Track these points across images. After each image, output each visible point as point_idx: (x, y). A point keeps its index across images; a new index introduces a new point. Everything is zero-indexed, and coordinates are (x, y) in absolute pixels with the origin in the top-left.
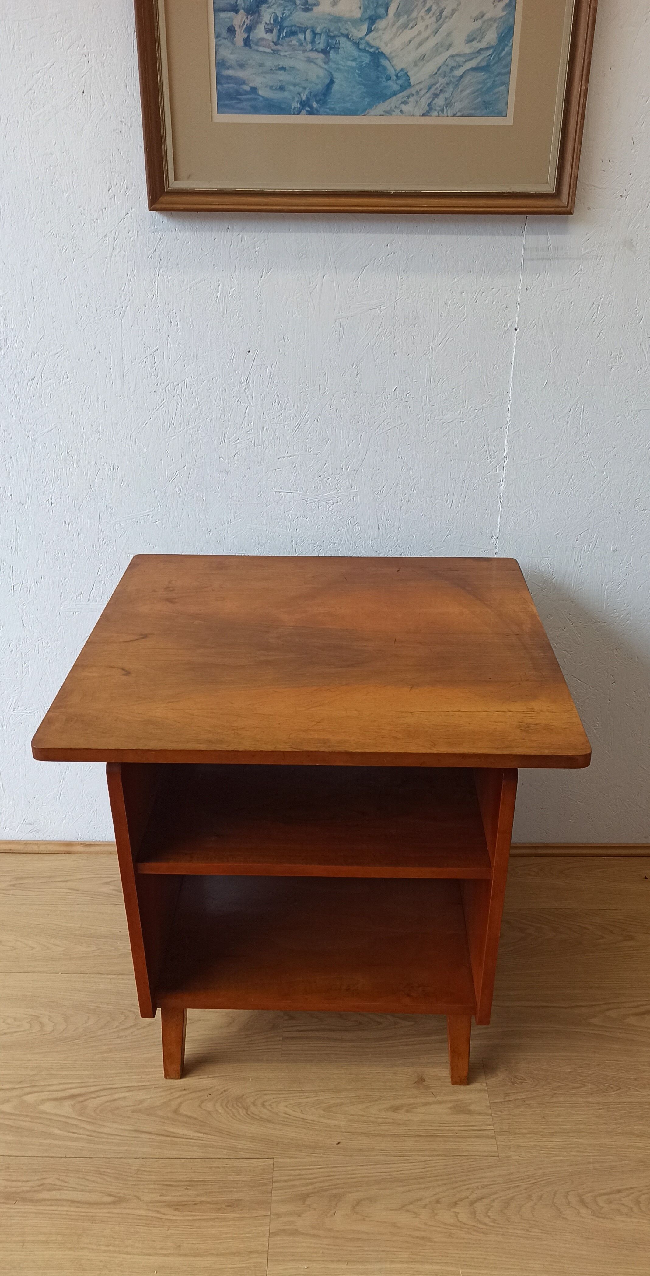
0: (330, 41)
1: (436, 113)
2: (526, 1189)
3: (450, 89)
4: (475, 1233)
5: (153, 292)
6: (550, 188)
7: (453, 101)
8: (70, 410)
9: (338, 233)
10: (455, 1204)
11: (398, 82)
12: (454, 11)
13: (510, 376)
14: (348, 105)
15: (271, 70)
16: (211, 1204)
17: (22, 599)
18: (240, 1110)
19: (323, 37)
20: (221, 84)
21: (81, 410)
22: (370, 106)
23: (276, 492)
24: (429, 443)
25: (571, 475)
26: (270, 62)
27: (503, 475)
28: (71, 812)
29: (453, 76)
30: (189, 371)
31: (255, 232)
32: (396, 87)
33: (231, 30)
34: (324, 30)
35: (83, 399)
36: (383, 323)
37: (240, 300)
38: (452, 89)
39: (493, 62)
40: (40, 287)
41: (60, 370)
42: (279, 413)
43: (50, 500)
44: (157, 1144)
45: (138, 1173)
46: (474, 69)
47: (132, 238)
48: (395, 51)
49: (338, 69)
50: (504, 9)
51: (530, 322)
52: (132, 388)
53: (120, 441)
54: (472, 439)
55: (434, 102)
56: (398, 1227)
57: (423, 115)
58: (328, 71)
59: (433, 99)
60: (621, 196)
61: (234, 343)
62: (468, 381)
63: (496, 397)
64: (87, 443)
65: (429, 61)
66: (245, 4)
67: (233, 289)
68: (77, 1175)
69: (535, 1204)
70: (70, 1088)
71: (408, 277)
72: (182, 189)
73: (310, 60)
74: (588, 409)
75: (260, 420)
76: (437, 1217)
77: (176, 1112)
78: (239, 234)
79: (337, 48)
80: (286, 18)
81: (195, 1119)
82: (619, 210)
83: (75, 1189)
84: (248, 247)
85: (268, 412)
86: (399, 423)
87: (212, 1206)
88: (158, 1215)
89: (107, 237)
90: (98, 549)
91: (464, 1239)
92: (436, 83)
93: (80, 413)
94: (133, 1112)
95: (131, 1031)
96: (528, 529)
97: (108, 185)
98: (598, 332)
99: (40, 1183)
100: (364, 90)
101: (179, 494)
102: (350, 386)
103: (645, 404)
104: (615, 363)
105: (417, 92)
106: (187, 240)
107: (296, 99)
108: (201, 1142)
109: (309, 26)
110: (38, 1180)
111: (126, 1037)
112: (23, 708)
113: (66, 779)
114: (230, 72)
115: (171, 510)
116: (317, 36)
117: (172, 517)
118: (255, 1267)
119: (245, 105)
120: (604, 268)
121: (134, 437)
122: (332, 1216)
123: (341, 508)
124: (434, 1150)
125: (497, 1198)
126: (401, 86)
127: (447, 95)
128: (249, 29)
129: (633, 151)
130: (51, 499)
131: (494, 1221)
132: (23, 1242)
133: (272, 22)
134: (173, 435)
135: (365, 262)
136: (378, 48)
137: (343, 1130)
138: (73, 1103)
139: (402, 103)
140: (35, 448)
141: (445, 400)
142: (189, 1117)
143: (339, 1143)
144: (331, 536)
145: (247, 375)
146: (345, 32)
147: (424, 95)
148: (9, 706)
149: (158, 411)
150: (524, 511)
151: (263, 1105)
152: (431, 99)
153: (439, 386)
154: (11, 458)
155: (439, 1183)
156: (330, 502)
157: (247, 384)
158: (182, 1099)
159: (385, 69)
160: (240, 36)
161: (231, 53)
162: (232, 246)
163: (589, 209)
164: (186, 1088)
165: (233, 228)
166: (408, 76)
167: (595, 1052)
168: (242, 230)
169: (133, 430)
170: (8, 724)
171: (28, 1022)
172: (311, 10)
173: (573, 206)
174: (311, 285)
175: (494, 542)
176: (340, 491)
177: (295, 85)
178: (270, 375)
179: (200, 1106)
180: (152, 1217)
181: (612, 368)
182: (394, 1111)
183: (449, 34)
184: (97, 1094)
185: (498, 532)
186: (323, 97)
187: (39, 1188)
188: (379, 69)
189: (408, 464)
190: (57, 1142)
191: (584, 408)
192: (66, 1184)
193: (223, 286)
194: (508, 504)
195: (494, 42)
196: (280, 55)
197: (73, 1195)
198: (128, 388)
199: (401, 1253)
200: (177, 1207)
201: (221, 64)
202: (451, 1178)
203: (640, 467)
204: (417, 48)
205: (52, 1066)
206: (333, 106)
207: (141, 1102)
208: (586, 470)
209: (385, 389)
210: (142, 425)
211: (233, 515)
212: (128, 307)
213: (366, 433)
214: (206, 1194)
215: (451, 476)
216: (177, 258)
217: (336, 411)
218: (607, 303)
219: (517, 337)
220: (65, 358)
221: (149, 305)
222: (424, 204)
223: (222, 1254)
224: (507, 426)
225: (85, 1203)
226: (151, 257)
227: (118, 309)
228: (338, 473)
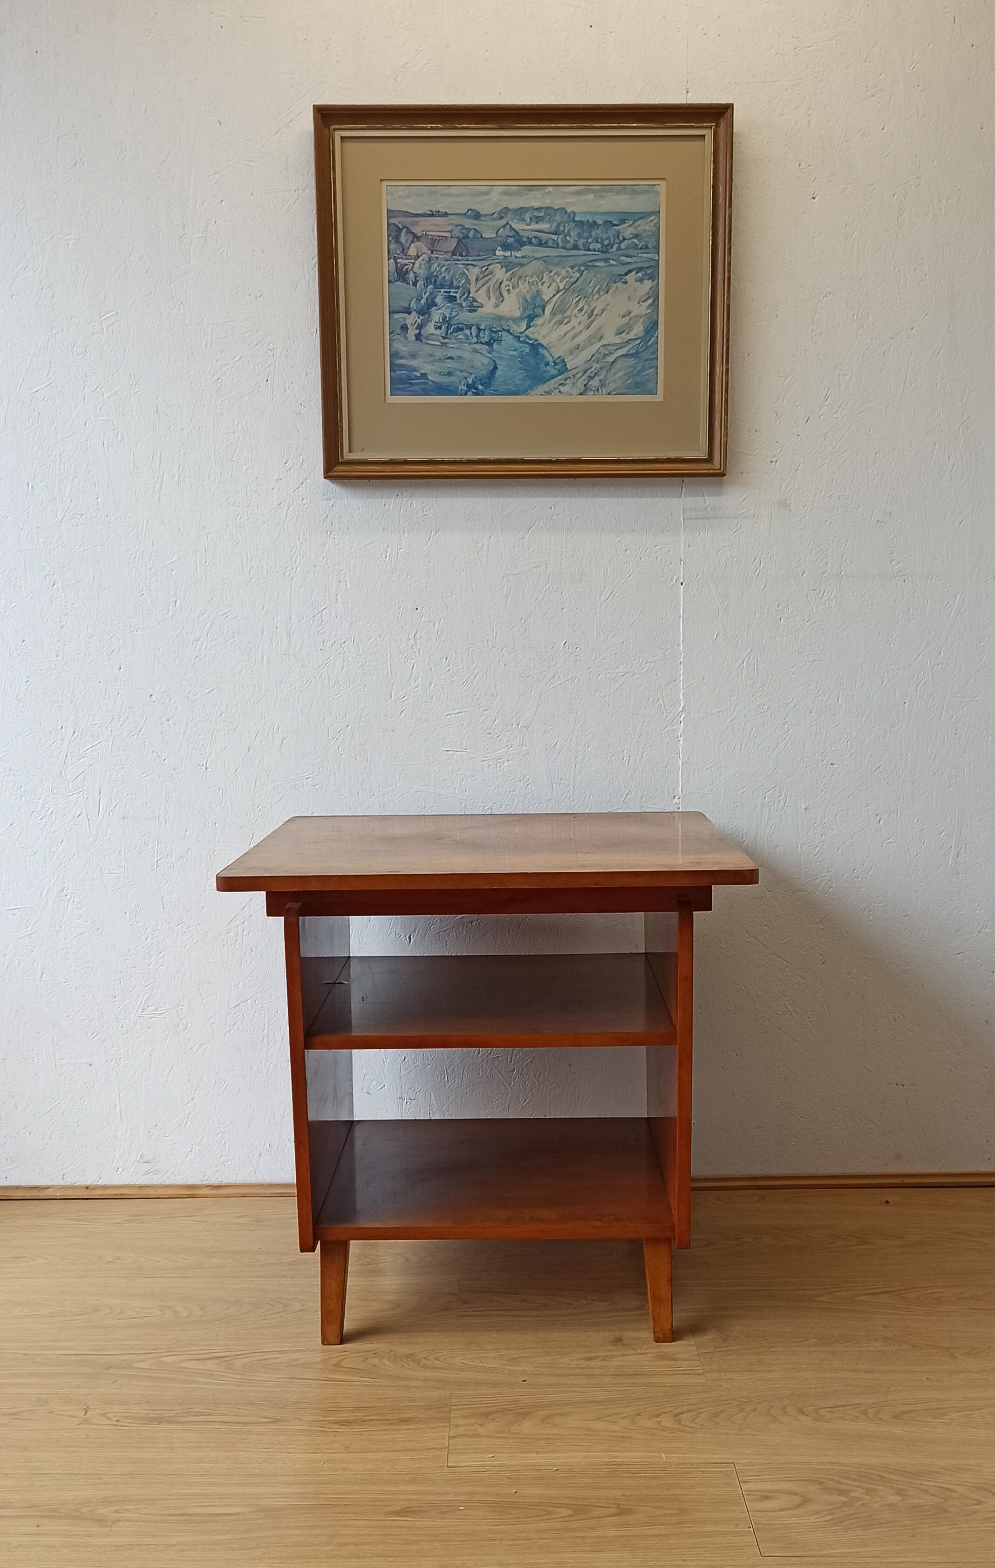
0: (493, 335)
1: (592, 392)
2: (738, 1405)
3: (604, 372)
4: (677, 1433)
5: (324, 554)
6: (703, 454)
7: (607, 382)
8: (234, 670)
9: (503, 498)
10: (658, 1416)
11: (556, 367)
12: (603, 310)
13: (680, 628)
14: (510, 387)
15: (440, 359)
16: (382, 1420)
17: (165, 875)
18: (411, 1363)
19: (487, 332)
20: (394, 371)
21: (244, 670)
22: (531, 387)
23: (444, 750)
24: (602, 698)
25: (752, 727)
26: (439, 353)
27: (681, 730)
28: (198, 1145)
29: (606, 362)
30: (356, 629)
31: (424, 497)
32: (554, 372)
33: (405, 328)
34: (488, 327)
35: (248, 659)
36: (550, 580)
37: (408, 560)
38: (605, 373)
39: (641, 350)
40: (213, 551)
41: (226, 631)
42: (447, 669)
43: (205, 765)
44: (316, 1385)
45: (297, 1403)
46: (623, 356)
47: (306, 505)
48: (552, 342)
49: (501, 358)
50: (648, 308)
51: (695, 576)
52: (298, 647)
53: (282, 700)
54: (646, 693)
55: (590, 383)
56: (595, 1431)
57: (580, 394)
58: (492, 359)
59: (589, 381)
60: (771, 461)
61: (402, 601)
62: (638, 635)
63: (668, 649)
64: (249, 703)
65: (583, 350)
66: (417, 307)
67: (402, 550)
68: (229, 1407)
69: (748, 1414)
71: (572, 537)
72: (356, 460)
73: (475, 351)
74: (762, 660)
75: (428, 676)
76: (637, 1424)
77: (337, 1365)
79: (499, 341)
80: (454, 317)
81: (359, 1369)
82: (770, 475)
83: (224, 1415)
84: (417, 512)
85: (436, 668)
86: (570, 677)
87: (383, 1422)
88: (324, 1429)
89: (282, 505)
90: (252, 817)
91: (668, 1436)
92: (591, 368)
93: (243, 673)
94: (288, 1366)
95: (280, 1314)
96: (712, 787)
97: (286, 458)
98: (763, 586)
99: (185, 1411)
100: (526, 375)
101: (342, 754)
102: (518, 641)
103: (819, 654)
104: (784, 614)
105: (574, 376)
106: (358, 506)
107: (463, 383)
108: (369, 1383)
109: (474, 323)
111: (274, 1319)
113: (195, 1100)
114: (403, 362)
115: (333, 772)
116: (482, 331)
117: (333, 780)
118: (433, 1457)
119: (416, 387)
120: (761, 526)
121: (297, 697)
122: (519, 1425)
123: (513, 769)
124: (634, 1383)
125: (705, 1411)
126: (559, 370)
127: (601, 377)
128: (420, 327)
129: (777, 423)
130: (207, 764)
132: (172, 1448)
133: (441, 321)
134: (338, 694)
135: (531, 523)
136: (537, 340)
137: (530, 1373)
138: (217, 1361)
139: (561, 385)
140: (194, 710)
141: (616, 653)
142: (353, 1368)
143: (525, 1381)
144: (502, 798)
145: (415, 631)
146: (507, 328)
147: (580, 378)
148: (138, 1006)
149: (324, 670)
150: (706, 768)
151: (437, 1359)
152: (587, 381)
153: (608, 640)
154: (168, 720)
155: (640, 1403)
156: (501, 760)
157: (415, 640)
158: (342, 1357)
159: (544, 356)
160: (412, 332)
161: (404, 346)
162: (402, 510)
163: (742, 473)
164: (346, 1351)
165: (403, 494)
166: (565, 362)
167: (820, 1319)
168: (411, 497)
169: (297, 688)
170: (135, 1029)
171: (159, 1310)
172: (476, 310)
173: (726, 468)
174: (478, 545)
175: (676, 803)
176: (511, 749)
177: (461, 371)
178: (438, 631)
179: (363, 1361)
180: (315, 1430)
181: (780, 619)
182: (588, 1360)
183: (600, 328)
184: (245, 1356)
185: (680, 790)
186: (487, 381)
187: (185, 1415)
188: (539, 356)
189: (580, 719)
190: (201, 1387)
191: (756, 659)
192: (216, 1412)
193: (392, 547)
194: (689, 760)
195: (641, 334)
196: (448, 347)
198: (294, 647)
199: (598, 1446)
200: (342, 1424)
201: (394, 355)
202: (653, 1400)
203: (822, 719)
204: (572, 340)
205: (191, 1338)
206: (496, 388)
207: (295, 1360)
208: (766, 723)
209: (554, 643)
210: (306, 684)
211: (398, 776)
212: (299, 569)
213: (537, 688)
214: (376, 1414)
215: (627, 731)
216: (348, 523)
217: (505, 665)
218: (769, 557)
219: (683, 592)
220: (233, 619)
221: (319, 566)
222: (584, 469)
223: (397, 1451)
224: (681, 678)
225: (239, 1423)
226: (323, 522)
227: (289, 571)
228: (508, 729)
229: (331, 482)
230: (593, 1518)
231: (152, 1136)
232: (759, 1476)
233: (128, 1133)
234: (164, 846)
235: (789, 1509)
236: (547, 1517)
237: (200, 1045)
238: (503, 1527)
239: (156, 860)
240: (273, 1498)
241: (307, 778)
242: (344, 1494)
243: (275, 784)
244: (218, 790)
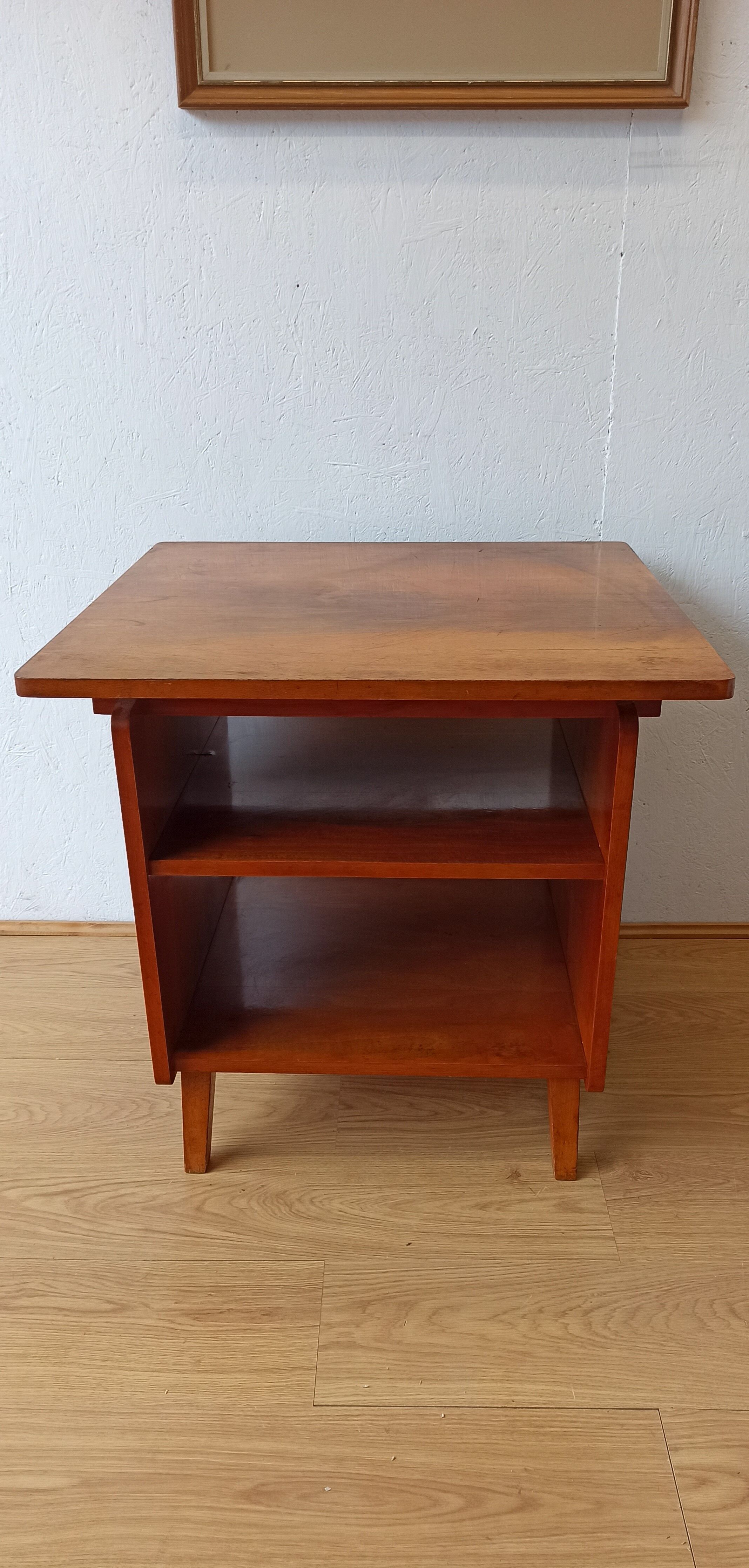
2: (657, 1297)
4: (591, 1348)
5: (183, 213)
6: (659, 75)
8: (82, 363)
9: (405, 136)
10: (564, 1314)
13: (615, 313)
16: (242, 1312)
17: (21, 605)
18: (282, 1208)
21: (94, 362)
23: (330, 464)
24: (518, 401)
25: (691, 439)
27: (608, 441)
28: (79, 883)
30: (225, 312)
31: (305, 136)
35: (97, 349)
36: (460, 248)
37: (286, 221)
40: (48, 208)
41: (70, 312)
42: (334, 364)
43: (56, 478)
44: (174, 1245)
45: (148, 1277)
47: (159, 146)
51: (639, 244)
52: (156, 335)
53: (141, 401)
54: (570, 395)
56: (489, 1340)
60: (746, 87)
61: (280, 275)
62: (564, 321)
63: (599, 340)
64: (101, 404)
67: (279, 208)
68: (68, 1280)
69: (671, 1314)
70: (64, 1183)
71: (489, 190)
72: (219, 82)
74: (710, 355)
75: (311, 373)
76: (539, 1329)
77: (198, 1209)
78: (286, 140)
81: (224, 1217)
82: (744, 105)
83: (64, 1295)
84: (297, 155)
85: (321, 362)
86: (480, 374)
87: (243, 1315)
88: (172, 1325)
89: (128, 146)
90: (113, 540)
91: (577, 1354)
93: (93, 367)
94: (144, 1209)
95: (145, 1120)
96: (640, 510)
97: (130, 80)
98: (721, 259)
99: (18, 1288)
101: (213, 468)
102: (420, 328)
104: (743, 296)
106: (224, 147)
108: (231, 1242)
110: (17, 1284)
112: (20, 746)
113: (72, 840)
115: (203, 489)
117: (203, 498)
118: (298, 1385)
120: (726, 177)
121: (158, 397)
122: (401, 1326)
123: (410, 486)
124: (535, 1252)
125: (619, 1308)
130: (58, 476)
131: (616, 1333)
134: (206, 393)
135: (438, 171)
137: (415, 1230)
138: (67, 1199)
140: (39, 412)
141: (536, 345)
142: (216, 1215)
143: (409, 1244)
144: (397, 521)
145: (295, 315)
148: (4, 743)
149: (188, 362)
150: (634, 488)
151: (312, 1202)
153: (528, 327)
154: (10, 424)
155: (542, 1289)
156: (396, 477)
157: (296, 326)
158: (207, 1195)
162: (278, 153)
163: (708, 103)
164: (212, 1183)
165: (279, 131)
168: (290, 134)
169: (157, 386)
170: (3, 768)
171: (13, 1111)
173: (688, 96)
174: (373, 201)
175: (597, 528)
176: (408, 463)
178: (323, 315)
179: (229, 1203)
180: (164, 1327)
181: (739, 303)
182: (480, 1209)
184: (99, 1189)
185: (603, 514)
187: (16, 1295)
189: (491, 427)
190: (44, 1242)
191: (705, 354)
192: (53, 1290)
193: (267, 204)
194: (615, 478)
197: (61, 1302)
198: (152, 334)
199: (493, 1370)
200: (196, 1316)
202: (557, 1284)
205: (42, 1158)
207: (154, 1198)
208: (709, 434)
209: (463, 331)
210: (168, 381)
211: (278, 495)
212: (153, 232)
213: (440, 388)
214: (236, 1300)
215: (545, 443)
216: (212, 170)
217: (404, 359)
218: (732, 220)
219: (623, 265)
220: (76, 297)
221: (177, 228)
222: (508, 95)
223: (256, 1371)
224: (612, 377)
225: (78, 1311)
226: (181, 169)
227: (141, 234)
228: (406, 439)
229: (190, 113)
230: (488, 1516)
231: (30, 874)
232: (690, 1437)
233: (5, 871)
234: (17, 571)
235: (733, 1506)
236: (433, 1511)
237: (74, 785)
238: (376, 1530)
239: (10, 587)
240: (103, 1458)
241: (174, 496)
242: (187, 1453)
243: (138, 502)
244: (73, 507)
